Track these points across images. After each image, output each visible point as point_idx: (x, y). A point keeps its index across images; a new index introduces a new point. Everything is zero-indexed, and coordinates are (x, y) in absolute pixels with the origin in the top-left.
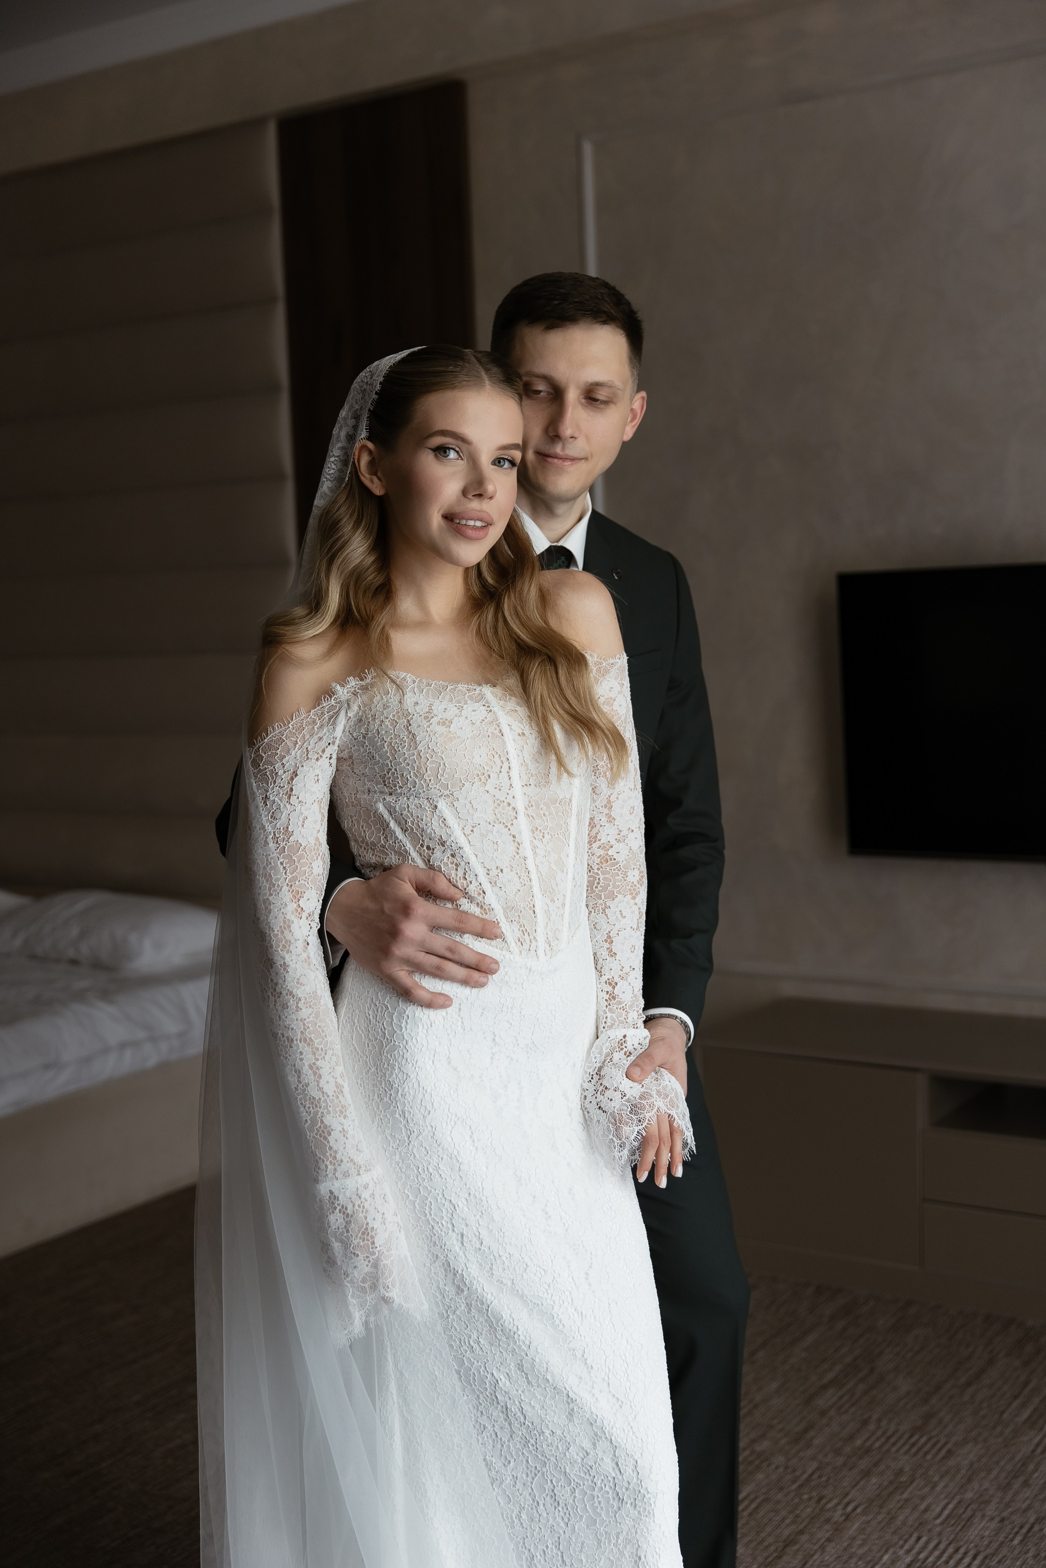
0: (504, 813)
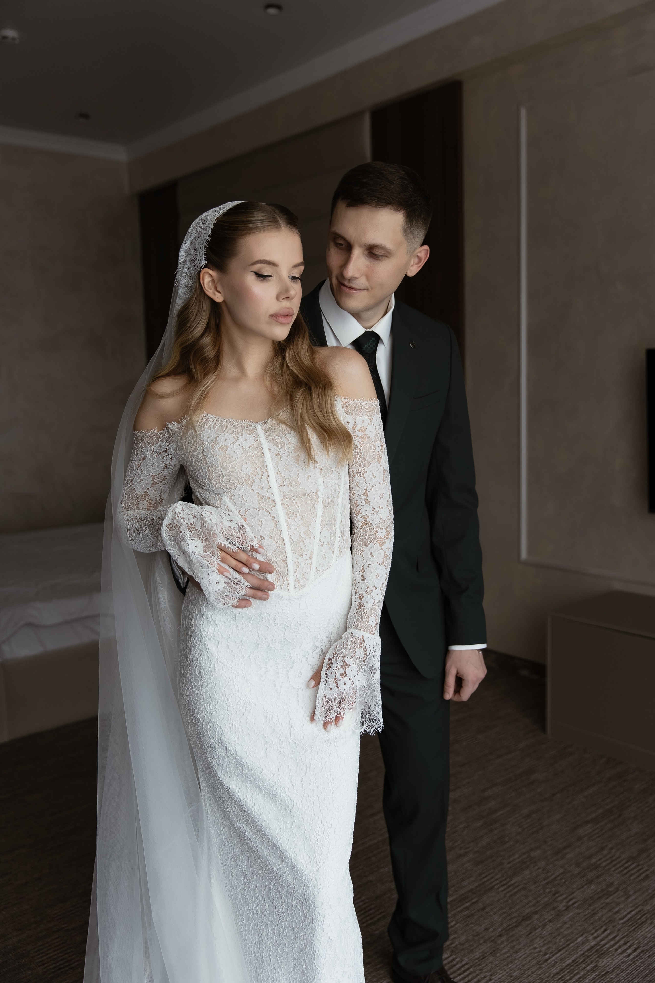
0: (266, 503)
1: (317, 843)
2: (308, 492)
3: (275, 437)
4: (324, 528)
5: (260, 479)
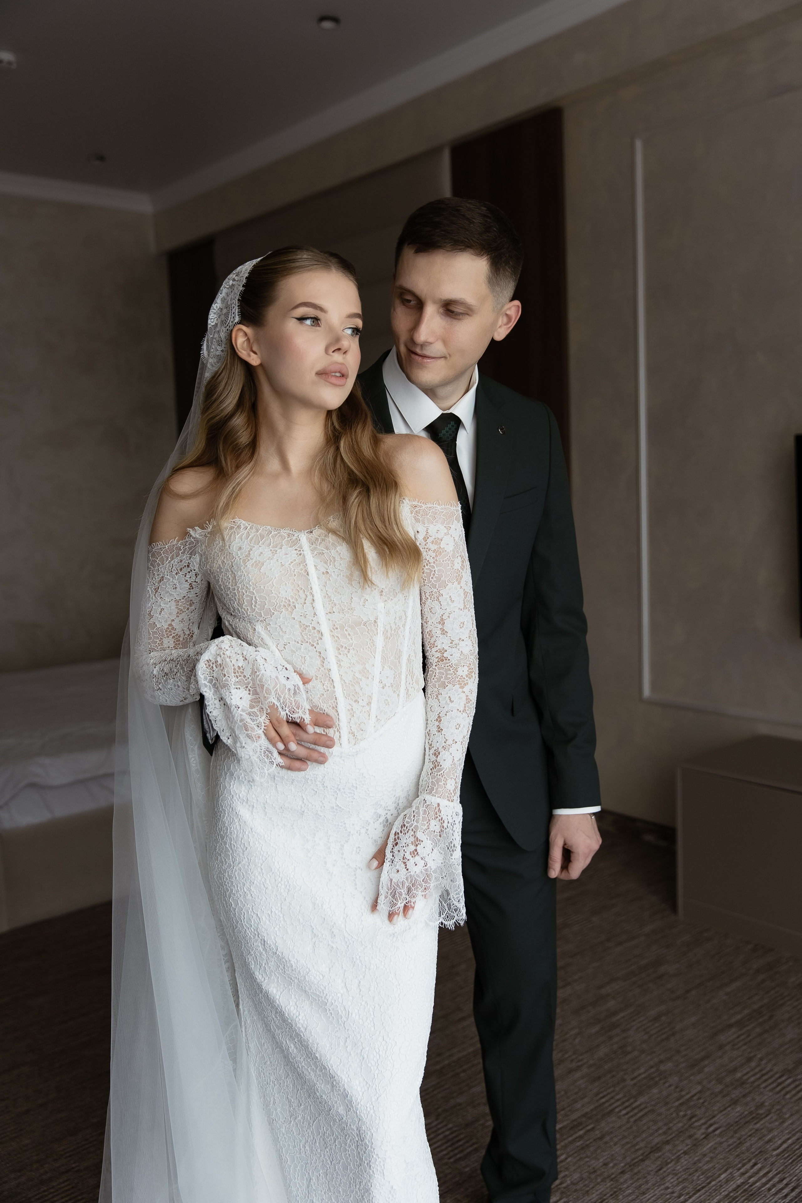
1: (377, 1065)
2: (365, 620)
3: (322, 550)
4: (385, 666)
5: (303, 604)
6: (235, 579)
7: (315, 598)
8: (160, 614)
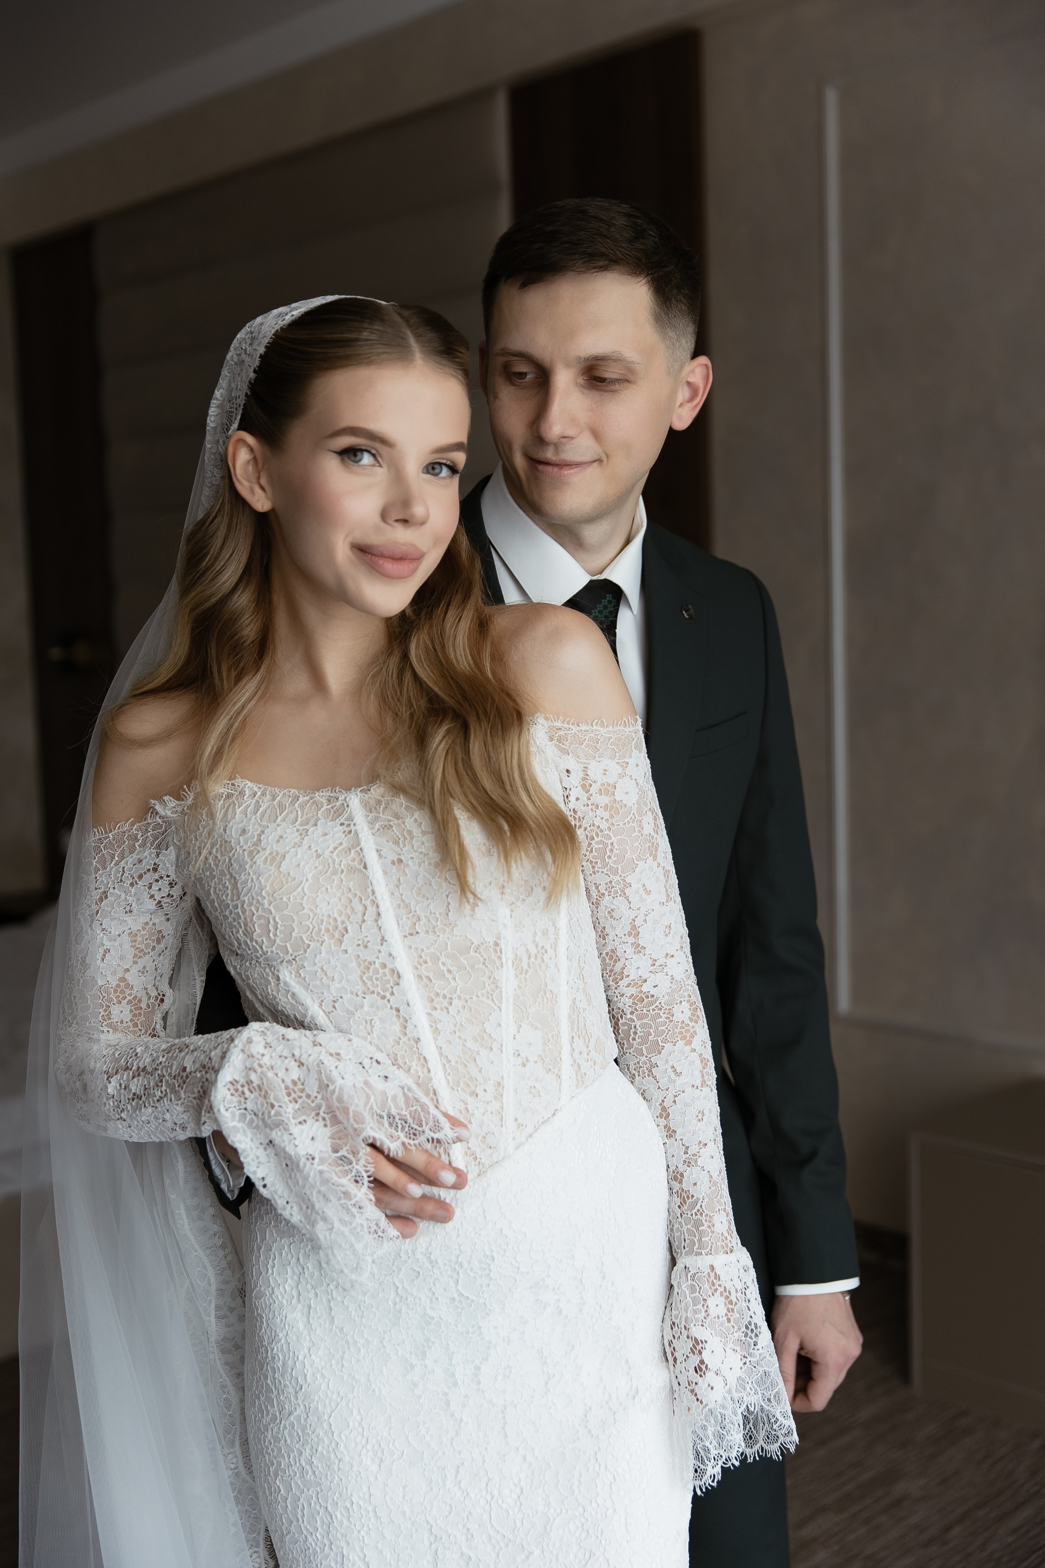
2: (476, 942)
3: (389, 821)
4: (522, 1024)
5: (360, 923)
6: (237, 889)
7: (382, 909)
8: (103, 960)
